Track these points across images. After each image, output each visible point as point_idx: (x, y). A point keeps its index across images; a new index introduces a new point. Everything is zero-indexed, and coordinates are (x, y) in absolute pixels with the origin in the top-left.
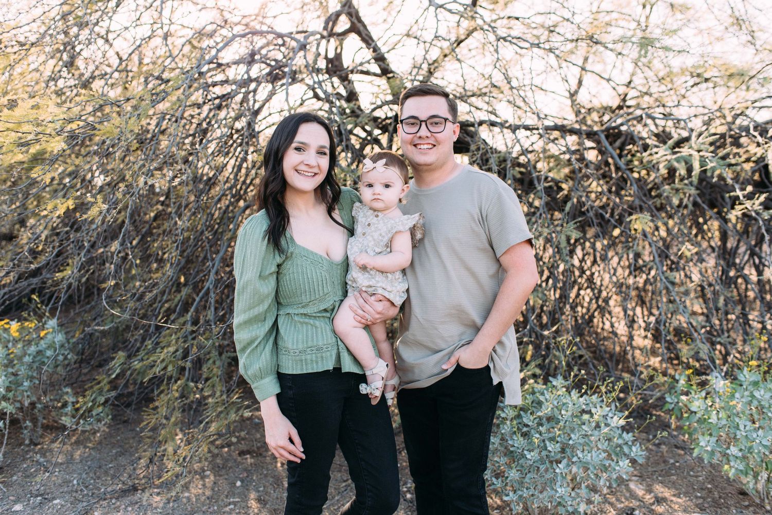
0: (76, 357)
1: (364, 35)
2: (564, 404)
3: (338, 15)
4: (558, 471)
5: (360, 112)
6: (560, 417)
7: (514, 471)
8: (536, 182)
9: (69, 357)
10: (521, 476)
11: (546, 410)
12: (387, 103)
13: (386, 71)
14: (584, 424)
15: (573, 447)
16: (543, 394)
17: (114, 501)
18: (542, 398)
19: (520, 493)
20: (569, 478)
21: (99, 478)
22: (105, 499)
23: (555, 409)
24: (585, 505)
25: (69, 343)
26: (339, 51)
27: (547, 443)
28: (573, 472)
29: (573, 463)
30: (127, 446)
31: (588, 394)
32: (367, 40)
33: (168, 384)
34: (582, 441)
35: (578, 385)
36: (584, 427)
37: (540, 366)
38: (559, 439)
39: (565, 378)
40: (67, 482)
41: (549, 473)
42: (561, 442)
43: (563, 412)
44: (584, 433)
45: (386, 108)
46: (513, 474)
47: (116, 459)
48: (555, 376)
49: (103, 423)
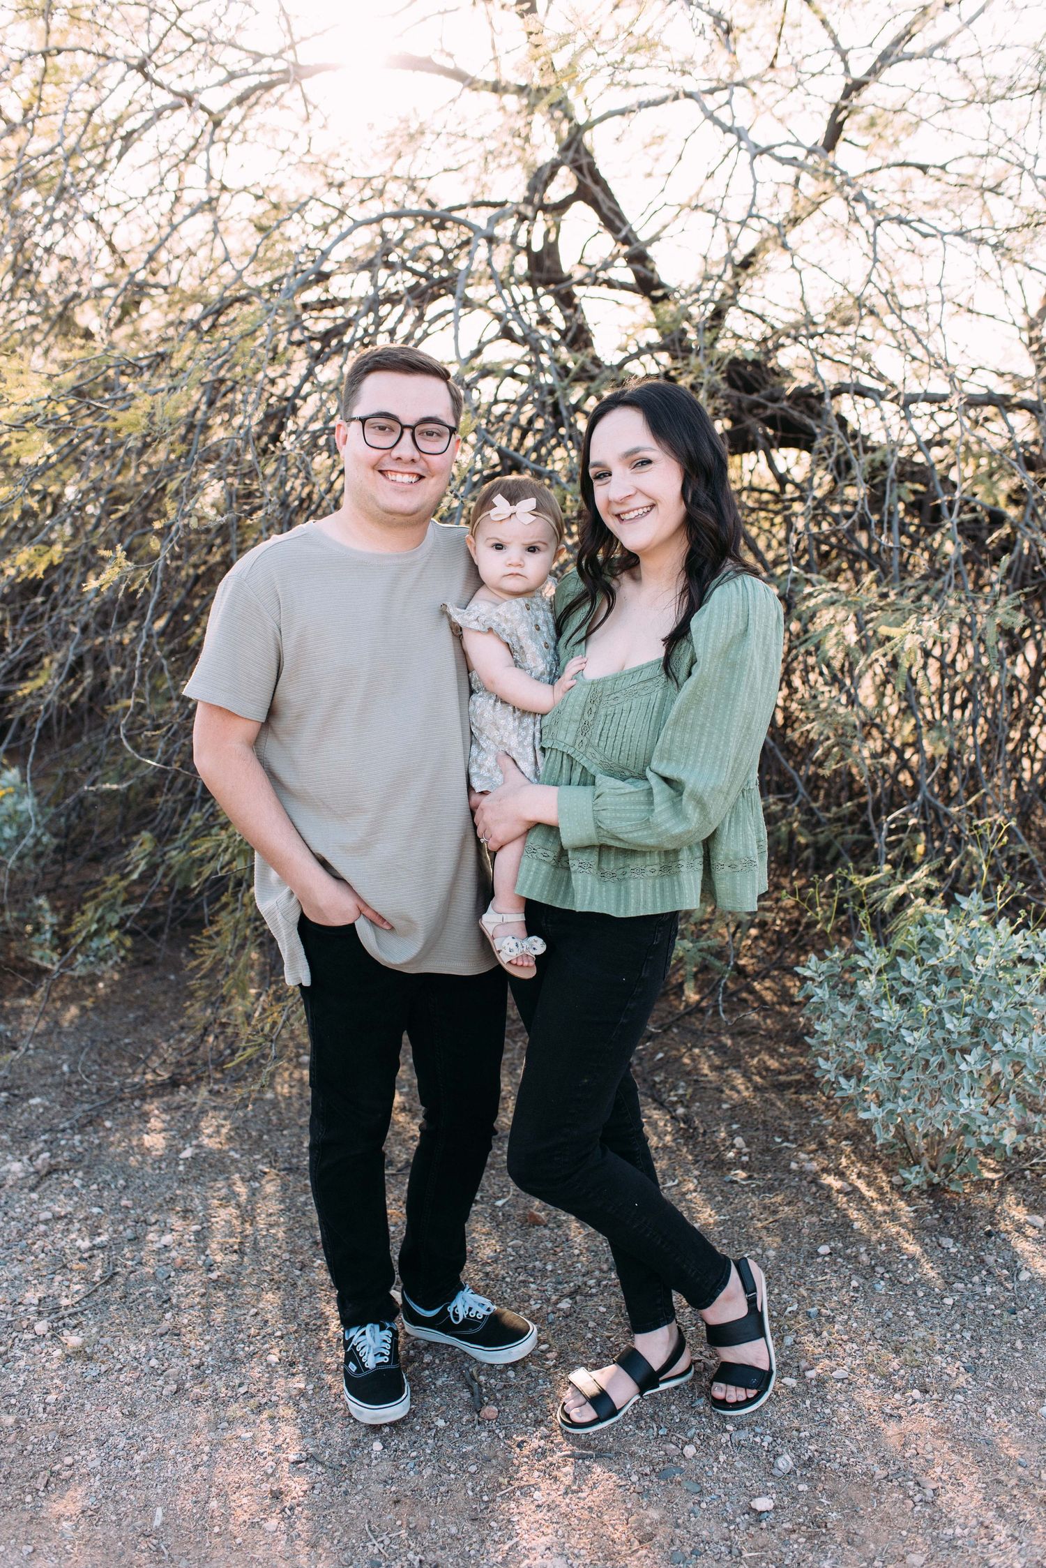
0: (55, 841)
1: (605, 210)
2: (981, 945)
3: (555, 167)
4: (963, 1067)
5: (596, 371)
6: (972, 969)
7: (881, 1065)
8: (945, 511)
9: (45, 839)
10: (894, 1075)
11: (947, 955)
12: (650, 348)
13: (647, 285)
14: (1018, 982)
15: (995, 1026)
16: (941, 926)
17: (137, 1103)
18: (939, 933)
19: (890, 1106)
20: (986, 1082)
21: (107, 1062)
22: (122, 1100)
23: (964, 955)
24: (1014, 1133)
25: (44, 815)
26: (552, 238)
27: (946, 1015)
28: (993, 1072)
29: (994, 1054)
30: (155, 1006)
31: (1028, 927)
32: (612, 220)
33: (235, 894)
34: (1012, 1014)
35: (1011, 909)
36: (1017, 988)
37: (939, 873)
38: (968, 1010)
39: (987, 896)
40: (52, 1068)
41: (946, 1072)
42: (973, 1016)
43: (979, 960)
44: (1017, 999)
45: (646, 358)
46: (878, 1070)
47: (135, 1030)
48: (967, 893)
49: (110, 963)
